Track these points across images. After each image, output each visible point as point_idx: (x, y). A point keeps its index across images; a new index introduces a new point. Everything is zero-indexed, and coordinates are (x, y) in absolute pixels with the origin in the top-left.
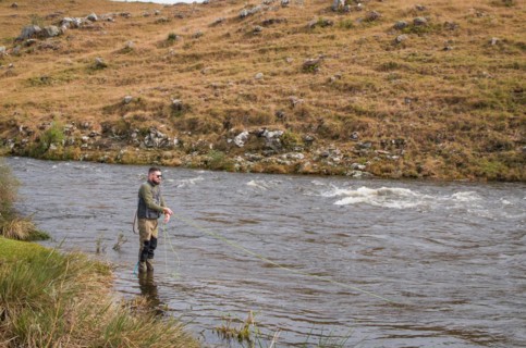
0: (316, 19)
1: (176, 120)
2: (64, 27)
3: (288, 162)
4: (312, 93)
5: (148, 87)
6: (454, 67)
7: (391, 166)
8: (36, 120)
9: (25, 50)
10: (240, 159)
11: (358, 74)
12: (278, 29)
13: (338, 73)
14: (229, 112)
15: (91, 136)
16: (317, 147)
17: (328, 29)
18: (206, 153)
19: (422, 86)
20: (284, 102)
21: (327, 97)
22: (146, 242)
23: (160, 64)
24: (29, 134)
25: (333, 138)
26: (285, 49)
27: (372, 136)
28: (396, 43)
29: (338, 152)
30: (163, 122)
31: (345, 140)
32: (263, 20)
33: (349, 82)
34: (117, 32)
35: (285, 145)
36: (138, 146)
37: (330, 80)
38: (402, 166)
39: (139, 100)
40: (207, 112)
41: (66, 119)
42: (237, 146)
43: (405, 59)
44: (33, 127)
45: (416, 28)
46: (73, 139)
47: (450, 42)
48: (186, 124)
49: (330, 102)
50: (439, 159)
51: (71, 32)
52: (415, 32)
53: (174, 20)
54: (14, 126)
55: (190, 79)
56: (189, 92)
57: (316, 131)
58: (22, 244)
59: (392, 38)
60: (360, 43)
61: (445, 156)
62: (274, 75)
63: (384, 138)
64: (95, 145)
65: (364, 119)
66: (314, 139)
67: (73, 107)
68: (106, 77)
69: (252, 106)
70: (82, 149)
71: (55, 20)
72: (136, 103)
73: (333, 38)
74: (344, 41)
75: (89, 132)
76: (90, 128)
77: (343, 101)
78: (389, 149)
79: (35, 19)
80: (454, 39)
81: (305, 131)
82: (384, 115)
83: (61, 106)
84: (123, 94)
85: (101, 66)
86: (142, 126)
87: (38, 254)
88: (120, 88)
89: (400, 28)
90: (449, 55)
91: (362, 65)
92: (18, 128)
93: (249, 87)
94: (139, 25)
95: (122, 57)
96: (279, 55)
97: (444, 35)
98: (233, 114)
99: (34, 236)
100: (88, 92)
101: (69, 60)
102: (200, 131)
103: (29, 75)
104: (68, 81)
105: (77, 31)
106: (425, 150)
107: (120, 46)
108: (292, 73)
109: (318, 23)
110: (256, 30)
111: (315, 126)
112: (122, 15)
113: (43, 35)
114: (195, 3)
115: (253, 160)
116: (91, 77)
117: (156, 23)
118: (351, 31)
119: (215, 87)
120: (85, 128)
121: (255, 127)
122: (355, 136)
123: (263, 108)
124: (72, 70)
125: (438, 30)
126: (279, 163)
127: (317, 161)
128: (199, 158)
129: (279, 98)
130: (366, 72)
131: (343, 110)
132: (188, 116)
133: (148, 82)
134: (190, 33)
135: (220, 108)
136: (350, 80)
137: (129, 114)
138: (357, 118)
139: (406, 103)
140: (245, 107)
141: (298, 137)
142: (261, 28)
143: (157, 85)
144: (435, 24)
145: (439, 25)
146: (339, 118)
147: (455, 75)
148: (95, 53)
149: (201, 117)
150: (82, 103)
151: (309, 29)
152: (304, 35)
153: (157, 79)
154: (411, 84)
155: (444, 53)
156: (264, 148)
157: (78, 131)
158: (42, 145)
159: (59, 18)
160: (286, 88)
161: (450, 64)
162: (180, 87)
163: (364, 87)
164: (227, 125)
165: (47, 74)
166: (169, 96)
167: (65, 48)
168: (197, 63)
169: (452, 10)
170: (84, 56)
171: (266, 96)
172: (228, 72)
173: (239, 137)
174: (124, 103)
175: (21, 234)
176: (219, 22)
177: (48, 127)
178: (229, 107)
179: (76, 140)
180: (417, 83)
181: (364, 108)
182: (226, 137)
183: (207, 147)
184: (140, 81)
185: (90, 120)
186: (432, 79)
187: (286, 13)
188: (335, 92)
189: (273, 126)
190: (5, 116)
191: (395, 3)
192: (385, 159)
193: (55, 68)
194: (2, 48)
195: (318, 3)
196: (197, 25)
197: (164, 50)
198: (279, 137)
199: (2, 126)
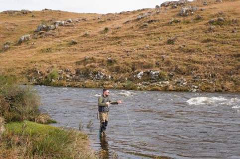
0: (173, 19)
1: (110, 67)
2: (57, 25)
3: (162, 85)
4: (172, 54)
5: (96, 52)
6: (237, 40)
7: (210, 86)
8: (45, 68)
9: (39, 36)
10: (140, 84)
11: (193, 44)
12: (155, 24)
13: (184, 44)
14: (134, 63)
15: (71, 75)
16: (175, 78)
17: (178, 24)
18: (124, 82)
19: (223, 49)
20: (160, 58)
21: (179, 55)
22: (103, 123)
23: (101, 41)
24: (42, 75)
25: (182, 74)
26: (159, 33)
27: (200, 73)
28: (210, 30)
29: (185, 80)
30: (103, 68)
31: (188, 75)
32: (148, 20)
34: (81, 27)
35: (160, 77)
36: (92, 79)
37: (180, 47)
38: (215, 86)
39: (92, 58)
40: (124, 63)
41: (59, 68)
42: (138, 79)
43: (215, 37)
44: (44, 72)
45: (219, 23)
46: (62, 77)
47: (235, 29)
48: (114, 69)
49: (181, 57)
50: (232, 83)
51: (60, 27)
52: (219, 24)
53: (107, 21)
54: (35, 71)
55: (116, 48)
56: (115, 54)
57: (175, 71)
58: (45, 126)
59: (208, 27)
60: (193, 30)
61: (235, 81)
62: (154, 45)
64: (73, 79)
65: (196, 65)
66: (174, 75)
67: (62, 62)
68: (77, 48)
69: (145, 60)
70: (67, 81)
71: (52, 22)
72: (91, 59)
73: (181, 28)
74: (186, 29)
75: (70, 73)
76: (70, 72)
77: (186, 57)
78: (209, 79)
79: (43, 21)
80: (237, 27)
81: (169, 71)
82: (205, 63)
83: (57, 62)
84: (85, 56)
85: (74, 43)
86: (94, 70)
87: (53, 131)
88: (84, 53)
90: (235, 34)
91: (195, 40)
92: (37, 72)
93: (143, 51)
94: (91, 24)
95: (84, 39)
96: (156, 36)
97: (232, 26)
98: (136, 64)
99: (49, 122)
100: (69, 55)
101: (60, 41)
102: (121, 72)
103: (41, 48)
104: (59, 50)
105: (62, 27)
106: (225, 79)
107: (82, 34)
108: (163, 45)
109: (174, 21)
110: (145, 25)
111: (174, 68)
112: (83, 19)
113: (47, 29)
114: (116, 13)
115: (146, 85)
116: (69, 48)
117: (98, 23)
118: (189, 25)
119: (127, 52)
120: (68, 71)
121: (146, 70)
122: (193, 73)
123: (150, 61)
124: (61, 45)
125: (229, 23)
126: (158, 86)
127: (175, 85)
128: (121, 84)
129: (157, 56)
130: (197, 43)
131: (187, 61)
132: (115, 65)
133: (96, 50)
134: (115, 27)
135: (130, 61)
136: (189, 47)
137: (88, 65)
138: (193, 65)
139: (216, 57)
140: (141, 61)
141: (166, 74)
142: (147, 24)
143: (100, 51)
144: (227, 21)
145: (230, 21)
146: (185, 65)
147: (238, 44)
148: (71, 37)
149: (121, 65)
150: (66, 60)
151: (170, 24)
152: (167, 27)
153: (100, 48)
154: (218, 48)
155: (232, 34)
157: (65, 73)
158: (48, 80)
159: (54, 21)
160: (160, 51)
161: (235, 39)
162: (111, 52)
163: (196, 50)
164: (133, 69)
165: (49, 47)
166: (106, 56)
167: (58, 35)
168: (118, 41)
169: (235, 14)
170: (66, 38)
171: (151, 55)
172: (133, 44)
173: (139, 74)
174: (86, 60)
175: (44, 121)
176: (128, 22)
177: (51, 72)
178: (134, 61)
179: (64, 77)
180: (221, 48)
181: (196, 60)
182: (133, 74)
183: (124, 79)
184: (93, 49)
185: (70, 68)
186: (227, 46)
187: (159, 17)
188: (182, 53)
189: (154, 69)
190: (31, 67)
191: (209, 12)
192: (207, 83)
193: (53, 44)
194: (29, 35)
195: (173, 12)
196: (117, 24)
197: (103, 35)
198: (158, 74)
199: (30, 71)
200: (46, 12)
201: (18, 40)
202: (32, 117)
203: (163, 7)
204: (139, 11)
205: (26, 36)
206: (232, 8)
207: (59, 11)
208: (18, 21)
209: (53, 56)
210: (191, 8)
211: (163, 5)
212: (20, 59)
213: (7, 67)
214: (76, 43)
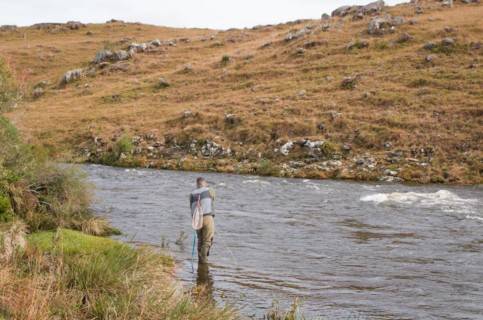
0: (353, 41)
1: (230, 132)
2: (132, 51)
3: (327, 169)
4: (349, 108)
5: (205, 103)
6: (479, 83)
7: (420, 172)
8: (109, 133)
9: (99, 72)
10: (285, 166)
11: (391, 90)
12: (319, 50)
13: (373, 90)
14: (276, 124)
15: (156, 146)
16: (353, 156)
17: (364, 50)
18: (255, 161)
19: (448, 100)
20: (325, 115)
21: (363, 111)
23: (215, 83)
24: (103, 144)
25: (368, 147)
26: (326, 68)
27: (403, 146)
28: (426, 63)
29: (372, 159)
30: (217, 134)
31: (379, 149)
32: (306, 42)
33: (383, 98)
34: (178, 55)
35: (325, 153)
36: (196, 155)
37: (365, 96)
38: (430, 172)
39: (197, 114)
40: (256, 125)
41: (134, 132)
42: (283, 155)
43: (434, 77)
44: (106, 139)
45: (445, 48)
46: (140, 149)
47: (476, 60)
48: (238, 136)
49: (366, 115)
50: (464, 166)
51: (137, 56)
52: (444, 52)
53: (227, 44)
54: (89, 138)
55: (241, 96)
56: (240, 108)
57: (354, 141)
58: (98, 239)
59: (422, 57)
60: (393, 62)
61: (470, 163)
62: (315, 91)
63: (414, 147)
64: (159, 154)
65: (396, 130)
66: (351, 149)
67: (140, 121)
68: (168, 95)
69: (296, 120)
70: (148, 158)
71: (124, 46)
72: (194, 117)
73: (368, 58)
74: (378, 61)
75: (154, 143)
76: (155, 140)
77: (377, 114)
78: (419, 157)
79: (107, 45)
80: (479, 58)
81: (343, 141)
82: (414, 127)
83: (130, 120)
84: (182, 110)
85: (164, 85)
86: (200, 138)
87: (112, 248)
88: (181, 104)
89: (429, 48)
91: (395, 82)
92: (93, 139)
93: (293, 102)
94: (197, 49)
95: (182, 77)
96: (320, 74)
97: (470, 54)
98: (279, 126)
99: (108, 232)
100: (153, 108)
101: (137, 80)
102: (250, 141)
103: (102, 93)
104: (135, 98)
105: (142, 54)
106: (451, 158)
107: (180, 68)
108: (332, 90)
109: (356, 45)
110: (300, 52)
111: (352, 137)
112: (182, 40)
113: (113, 58)
114: (246, 29)
115: (296, 166)
116: (155, 95)
117: (211, 47)
118: (385, 52)
119: (264, 103)
120: (150, 139)
121: (298, 138)
122: (388, 146)
123: (306, 121)
124: (139, 89)
125: (464, 49)
126: (320, 170)
127: (353, 168)
128: (249, 165)
129: (320, 112)
130: (398, 88)
131: (377, 122)
132: (240, 129)
133: (205, 99)
134: (241, 55)
135: (268, 121)
136: (383, 95)
137: (189, 127)
138: (390, 130)
139: (433, 116)
140: (289, 120)
141: (336, 146)
142: (304, 50)
143: (212, 101)
144: (461, 44)
145: (466, 45)
146: (374, 129)
147: (480, 91)
148: (158, 73)
149: (251, 129)
150: (147, 118)
151: (347, 50)
152: (342, 56)
153: (212, 96)
154: (439, 99)
155: (470, 70)
156: (306, 157)
157: (145, 142)
158: (113, 155)
159: (128, 44)
160: (326, 103)
161: (474, 80)
162: (233, 103)
163: (396, 102)
164: (274, 137)
165: (117, 93)
166: (223, 111)
167: (133, 70)
168: (248, 81)
169: (478, 31)
170: (150, 77)
171: (308, 111)
172: (275, 89)
173: (285, 146)
174: (184, 117)
175: (98, 231)
176: (267, 45)
177: (119, 139)
178: (275, 120)
179: (143, 149)
180: (445, 98)
181: (396, 121)
182: (273, 147)
183: (256, 156)
184: (197, 99)
185: (154, 132)
186: (458, 94)
187: (326, 37)
188: (368, 107)
189: (314, 137)
190: (83, 129)
191: (426, 26)
192: (415, 166)
193: (125, 87)
194: (79, 70)
195: (355, 27)
196: (247, 48)
197: (218, 70)
198: (320, 146)
199: (80, 138)
200: (113, 26)
201: (61, 79)
202: (77, 223)
203: (336, 18)
204: (290, 24)
205: (74, 71)
206: (471, 20)
207: (138, 24)
208: (60, 42)
209: (124, 109)
210: (389, 20)
211: (336, 13)
212: (63, 114)
213: (39, 130)
214: (168, 85)
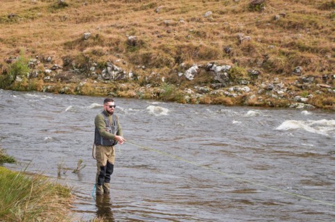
1: (131, 55)
3: (234, 95)
4: (258, 30)
5: (105, 24)
7: (332, 99)
8: (3, 54)
10: (190, 91)
11: (301, 12)
13: (283, 12)
14: (180, 47)
15: (54, 69)
16: (262, 81)
18: (158, 86)
20: (232, 38)
21: (272, 34)
22: (102, 168)
23: (117, 3)
25: (277, 72)
27: (314, 71)
29: (282, 85)
30: (118, 57)
31: (288, 74)
33: (293, 20)
35: (232, 78)
36: (96, 78)
37: (275, 18)
39: (97, 36)
40: (160, 47)
41: (30, 54)
42: (188, 80)
44: (1, 61)
46: (36, 71)
48: (140, 59)
49: (275, 38)
55: (145, 17)
56: (143, 29)
57: (262, 66)
62: (222, 13)
63: (326, 72)
64: (57, 78)
65: (307, 55)
66: (259, 74)
67: (37, 42)
68: (67, 15)
69: (202, 42)
70: (45, 81)
72: (94, 39)
75: (51, 66)
76: (53, 62)
77: (287, 38)
78: (331, 83)
81: (251, 65)
82: (325, 52)
83: (26, 42)
84: (82, 31)
85: (63, 5)
86: (100, 60)
87: (5, 177)
88: (80, 25)
91: (305, 4)
93: (198, 24)
98: (183, 49)
100: (50, 29)
102: (153, 65)
104: (33, 19)
108: (240, 12)
111: (260, 61)
115: (202, 92)
116: (53, 15)
119: (167, 25)
120: (48, 61)
121: (204, 62)
122: (298, 71)
123: (212, 44)
124: (36, 8)
126: (227, 95)
127: (261, 94)
128: (152, 90)
129: (227, 34)
130: (309, 10)
131: (287, 46)
132: (142, 51)
133: (106, 20)
135: (172, 44)
136: (293, 18)
137: (88, 50)
138: (300, 54)
140: (195, 43)
141: (244, 71)
143: (114, 22)
146: (283, 53)
149: (154, 52)
150: (45, 39)
153: (113, 17)
156: (212, 81)
157: (42, 65)
158: (8, 78)
160: (233, 26)
162: (135, 25)
163: (307, 25)
164: (178, 60)
165: (14, 12)
166: (124, 33)
168: (151, 2)
171: (214, 33)
172: (180, 10)
173: (190, 70)
174: (83, 39)
177: (14, 61)
178: (180, 43)
179: (40, 72)
181: (307, 45)
182: (177, 71)
183: (160, 80)
184: (98, 19)
185: (52, 54)
188: (279, 29)
189: (220, 61)
192: (327, 93)
193: (21, 7)
198: (227, 71)
214: (67, 6)
